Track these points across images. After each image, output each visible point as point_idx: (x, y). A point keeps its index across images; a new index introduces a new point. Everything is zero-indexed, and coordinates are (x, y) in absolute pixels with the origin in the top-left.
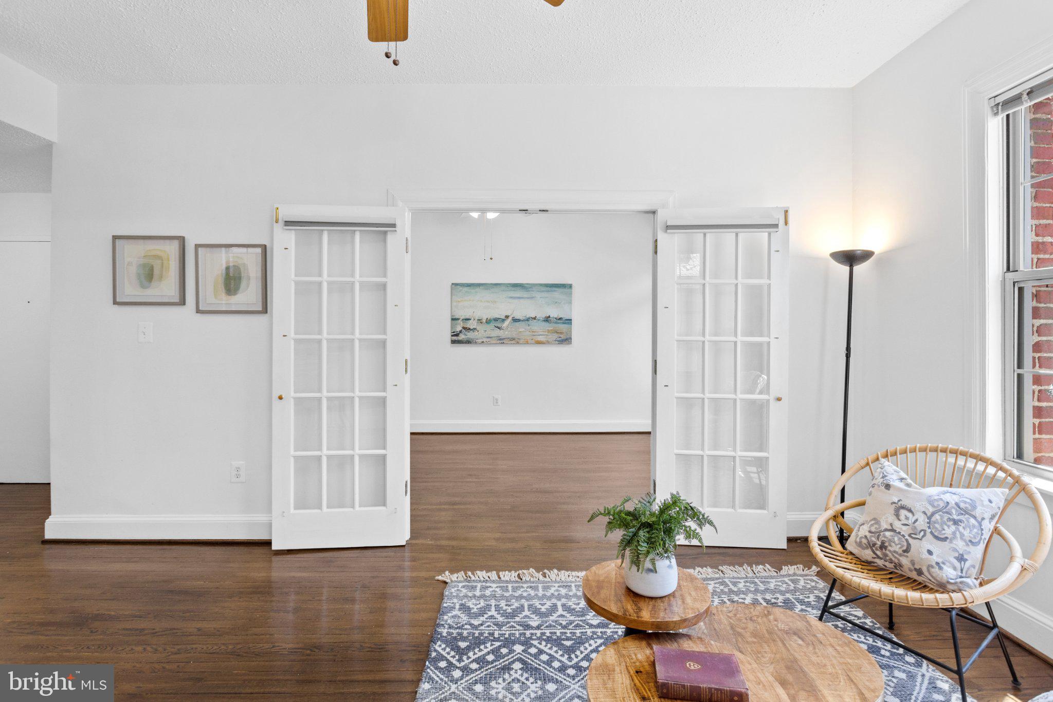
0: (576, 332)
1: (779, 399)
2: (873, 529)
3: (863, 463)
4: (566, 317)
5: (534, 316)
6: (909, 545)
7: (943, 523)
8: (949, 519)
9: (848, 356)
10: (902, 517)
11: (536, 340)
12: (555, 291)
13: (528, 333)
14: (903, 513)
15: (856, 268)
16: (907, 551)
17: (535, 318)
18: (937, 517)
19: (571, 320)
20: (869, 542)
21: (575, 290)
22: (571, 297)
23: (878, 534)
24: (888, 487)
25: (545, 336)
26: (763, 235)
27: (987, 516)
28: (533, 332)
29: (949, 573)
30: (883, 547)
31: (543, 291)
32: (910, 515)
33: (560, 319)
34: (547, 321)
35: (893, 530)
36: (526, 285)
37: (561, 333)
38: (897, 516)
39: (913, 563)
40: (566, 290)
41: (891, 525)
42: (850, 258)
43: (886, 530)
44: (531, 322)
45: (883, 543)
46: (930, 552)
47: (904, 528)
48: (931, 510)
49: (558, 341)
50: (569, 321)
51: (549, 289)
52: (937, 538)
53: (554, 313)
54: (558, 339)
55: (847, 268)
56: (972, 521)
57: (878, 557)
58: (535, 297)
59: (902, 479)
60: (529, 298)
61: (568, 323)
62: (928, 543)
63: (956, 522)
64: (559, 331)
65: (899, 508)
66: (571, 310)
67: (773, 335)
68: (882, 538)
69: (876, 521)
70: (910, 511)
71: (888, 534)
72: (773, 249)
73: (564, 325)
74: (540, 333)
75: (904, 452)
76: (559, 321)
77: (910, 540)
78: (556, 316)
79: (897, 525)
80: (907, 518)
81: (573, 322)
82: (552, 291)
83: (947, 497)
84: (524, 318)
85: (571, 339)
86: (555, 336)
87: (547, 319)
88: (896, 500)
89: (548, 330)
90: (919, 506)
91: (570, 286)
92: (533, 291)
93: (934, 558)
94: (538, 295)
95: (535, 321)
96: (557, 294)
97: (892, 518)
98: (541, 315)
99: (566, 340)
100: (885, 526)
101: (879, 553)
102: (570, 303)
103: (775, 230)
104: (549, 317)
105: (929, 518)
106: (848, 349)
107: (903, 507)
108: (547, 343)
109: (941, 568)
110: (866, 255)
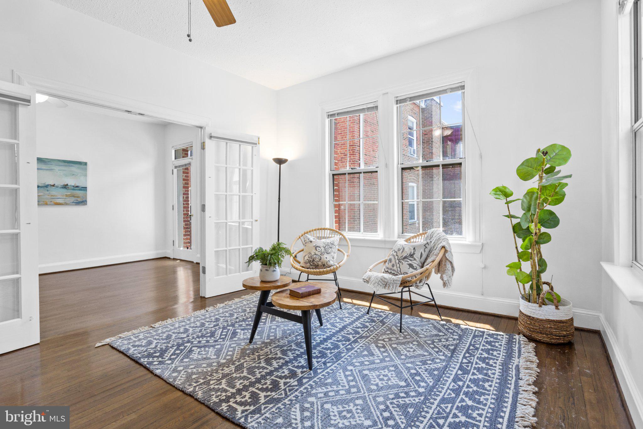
0: (90, 196)
1: (256, 221)
2: (309, 256)
3: (298, 237)
4: (81, 185)
5: (53, 184)
6: (321, 257)
7: (328, 249)
8: (329, 247)
9: (279, 202)
10: (318, 250)
11: (55, 202)
12: (72, 166)
13: (47, 196)
14: (318, 248)
15: (282, 166)
16: (320, 260)
17: (54, 186)
18: (326, 247)
19: (86, 188)
20: (309, 261)
21: (89, 166)
22: (87, 171)
23: (311, 257)
24: (311, 242)
25: (64, 199)
26: (249, 147)
27: (337, 244)
28: (52, 196)
29: (331, 263)
30: (313, 260)
31: (61, 166)
32: (319, 248)
33: (77, 187)
34: (65, 188)
35: (316, 254)
36: (46, 160)
37: (78, 197)
38: (316, 250)
39: (322, 263)
40: (82, 166)
41: (315, 253)
42: (280, 162)
43: (314, 255)
44: (49, 188)
45: (313, 259)
46: (326, 258)
47: (319, 253)
48: (325, 245)
49: (75, 203)
50: (85, 189)
51: (66, 164)
52: (327, 253)
53: (71, 182)
54: (75, 202)
55: (279, 165)
56: (334, 246)
57: (311, 265)
58: (54, 169)
59: (314, 239)
60: (47, 170)
61: (84, 190)
62: (326, 255)
63: (331, 248)
64: (77, 196)
65: (316, 247)
66: (86, 181)
67: (254, 193)
68: (313, 258)
69: (310, 253)
70: (319, 247)
71: (314, 256)
72: (254, 154)
73: (80, 191)
74: (59, 197)
75: (310, 232)
76: (76, 188)
77: (321, 256)
78: (73, 185)
79: (317, 252)
80: (319, 249)
81: (88, 189)
82: (70, 166)
83: (328, 241)
84: (43, 185)
85: (86, 201)
86: (73, 199)
87: (65, 187)
88: (315, 245)
89: (66, 195)
90: (321, 245)
91: (86, 164)
92: (52, 165)
93: (328, 259)
94: (57, 168)
95: (54, 187)
96: (74, 169)
97: (314, 251)
98: (60, 182)
99: (83, 202)
100: (313, 254)
101: (311, 264)
102: (86, 175)
103: (256, 146)
104: (67, 185)
105: (325, 248)
106: (279, 198)
107: (317, 247)
108: (66, 204)
109: (330, 262)
110: (285, 161)
